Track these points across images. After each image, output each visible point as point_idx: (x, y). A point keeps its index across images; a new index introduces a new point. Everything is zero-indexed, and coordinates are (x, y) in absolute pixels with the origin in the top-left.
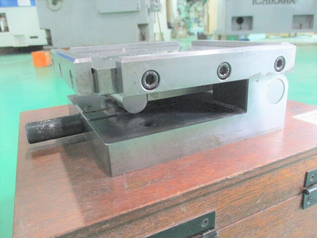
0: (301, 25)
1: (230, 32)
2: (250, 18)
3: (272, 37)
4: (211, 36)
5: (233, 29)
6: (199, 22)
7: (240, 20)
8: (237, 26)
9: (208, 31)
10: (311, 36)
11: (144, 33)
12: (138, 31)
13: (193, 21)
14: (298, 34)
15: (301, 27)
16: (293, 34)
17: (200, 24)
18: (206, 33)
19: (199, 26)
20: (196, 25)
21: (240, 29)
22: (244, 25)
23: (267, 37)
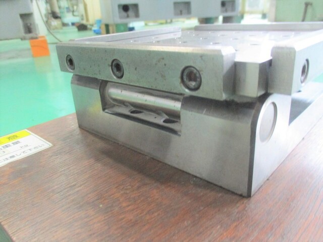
0: (181, 11)
1: (119, 21)
2: (136, 6)
3: (151, 24)
4: (92, 25)
5: (121, 17)
6: (73, 11)
7: (125, 8)
8: (124, 14)
9: (87, 20)
10: (184, 22)
11: (29, 25)
12: (20, 22)
13: (65, 10)
14: (174, 20)
15: (181, 13)
16: (169, 21)
17: (76, 13)
18: (84, 22)
19: (74, 15)
20: (71, 14)
21: (128, 16)
22: (131, 13)
23: (146, 25)
